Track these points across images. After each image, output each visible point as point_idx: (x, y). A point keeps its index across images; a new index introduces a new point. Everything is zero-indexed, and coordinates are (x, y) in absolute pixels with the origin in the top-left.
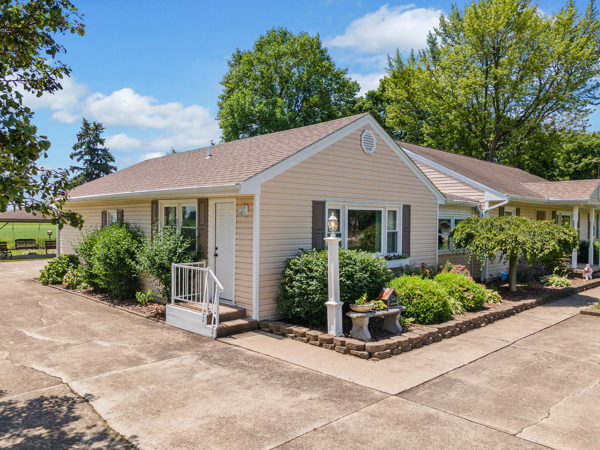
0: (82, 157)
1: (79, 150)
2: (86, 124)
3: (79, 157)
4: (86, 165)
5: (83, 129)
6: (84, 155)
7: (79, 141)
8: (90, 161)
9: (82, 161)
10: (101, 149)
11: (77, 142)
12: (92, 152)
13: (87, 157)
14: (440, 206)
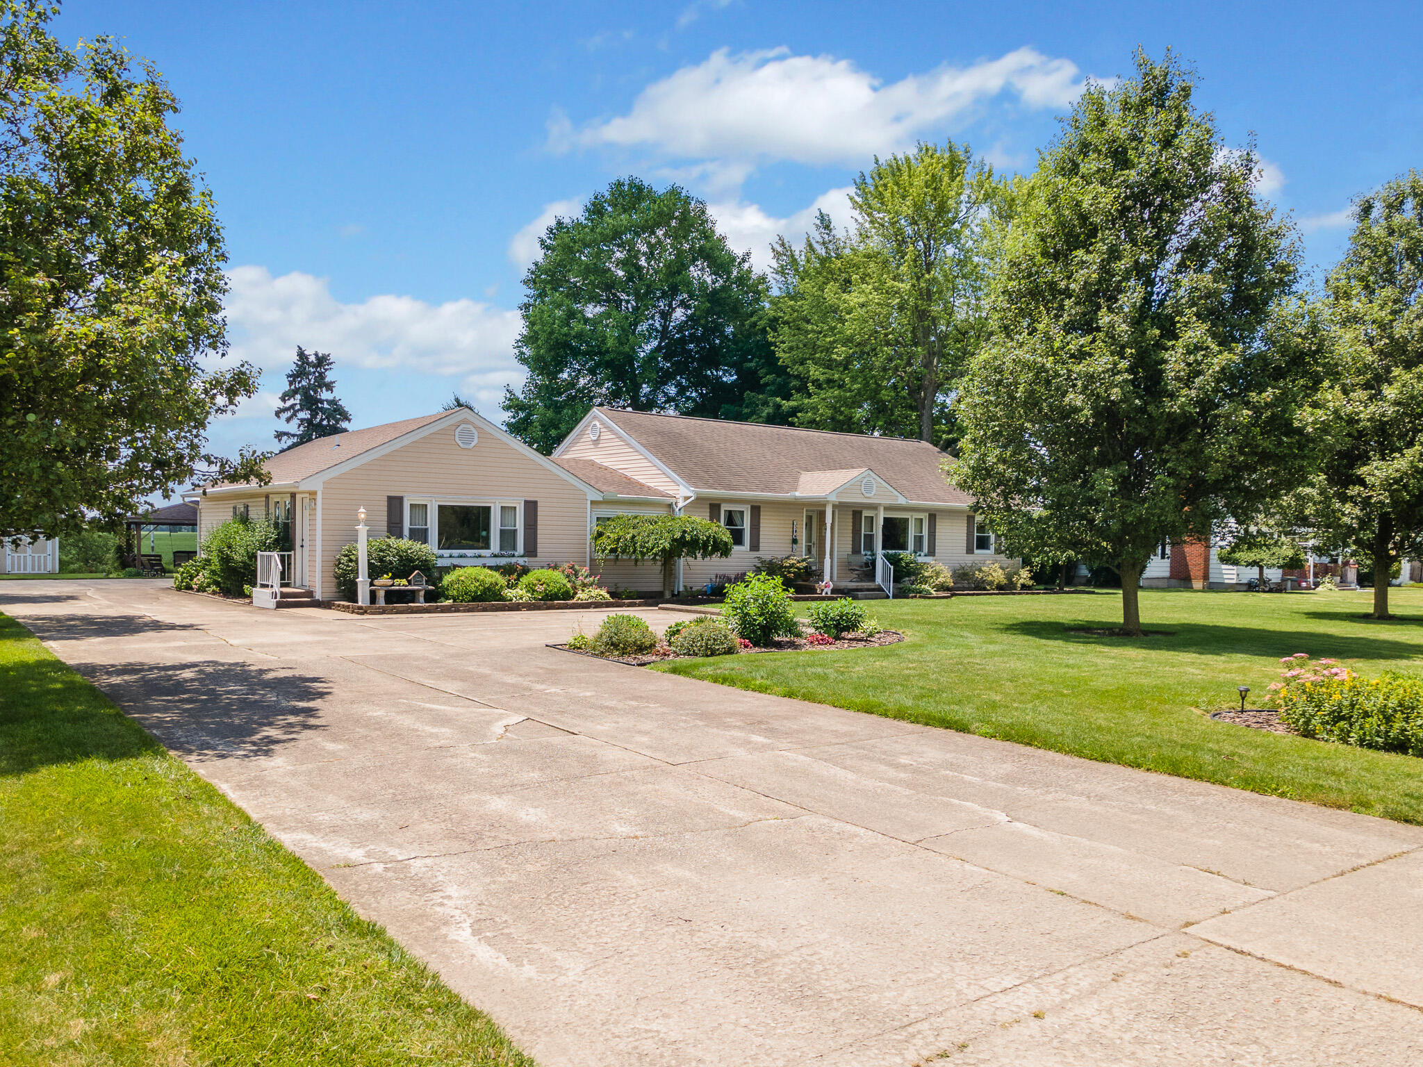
0: (294, 415)
1: (291, 402)
2: (302, 355)
3: (289, 414)
4: (302, 428)
5: (297, 365)
6: (298, 410)
7: (290, 386)
8: (310, 422)
9: (295, 422)
10: (327, 401)
11: (287, 388)
12: (310, 402)
13: (305, 415)
14: (592, 502)
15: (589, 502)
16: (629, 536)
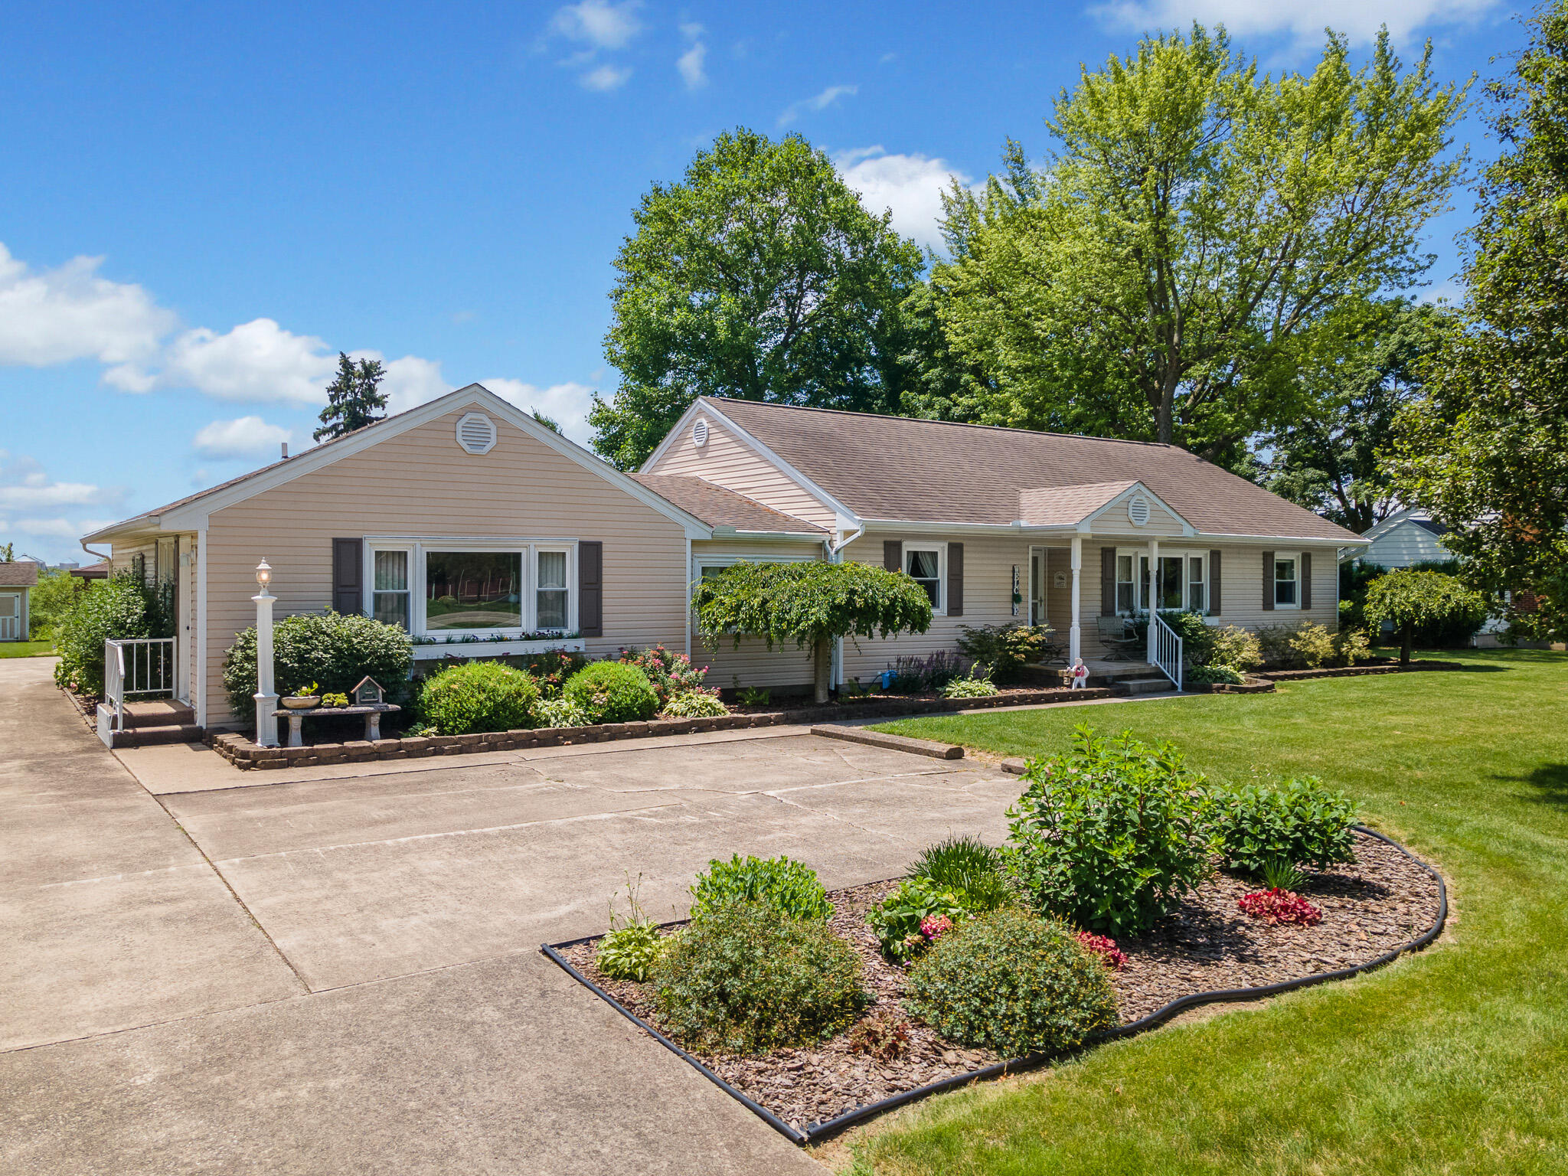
2: (346, 365)
5: (339, 375)
7: (332, 401)
11: (328, 404)
14: (694, 543)
15: (689, 543)
16: (756, 602)
